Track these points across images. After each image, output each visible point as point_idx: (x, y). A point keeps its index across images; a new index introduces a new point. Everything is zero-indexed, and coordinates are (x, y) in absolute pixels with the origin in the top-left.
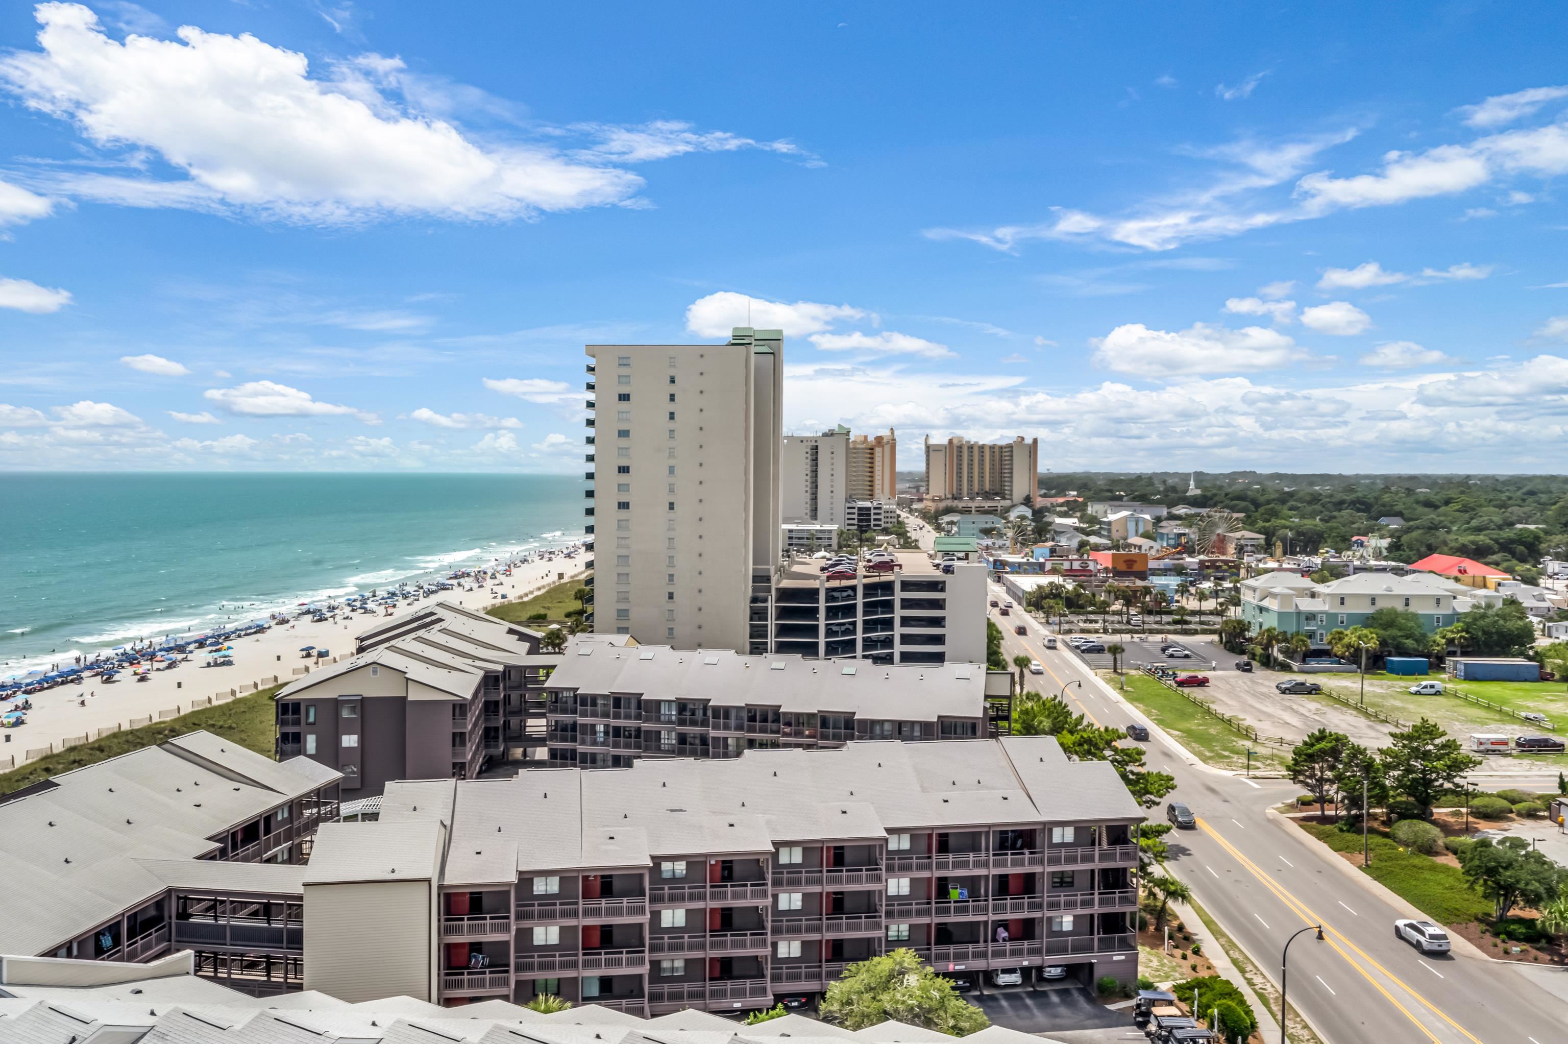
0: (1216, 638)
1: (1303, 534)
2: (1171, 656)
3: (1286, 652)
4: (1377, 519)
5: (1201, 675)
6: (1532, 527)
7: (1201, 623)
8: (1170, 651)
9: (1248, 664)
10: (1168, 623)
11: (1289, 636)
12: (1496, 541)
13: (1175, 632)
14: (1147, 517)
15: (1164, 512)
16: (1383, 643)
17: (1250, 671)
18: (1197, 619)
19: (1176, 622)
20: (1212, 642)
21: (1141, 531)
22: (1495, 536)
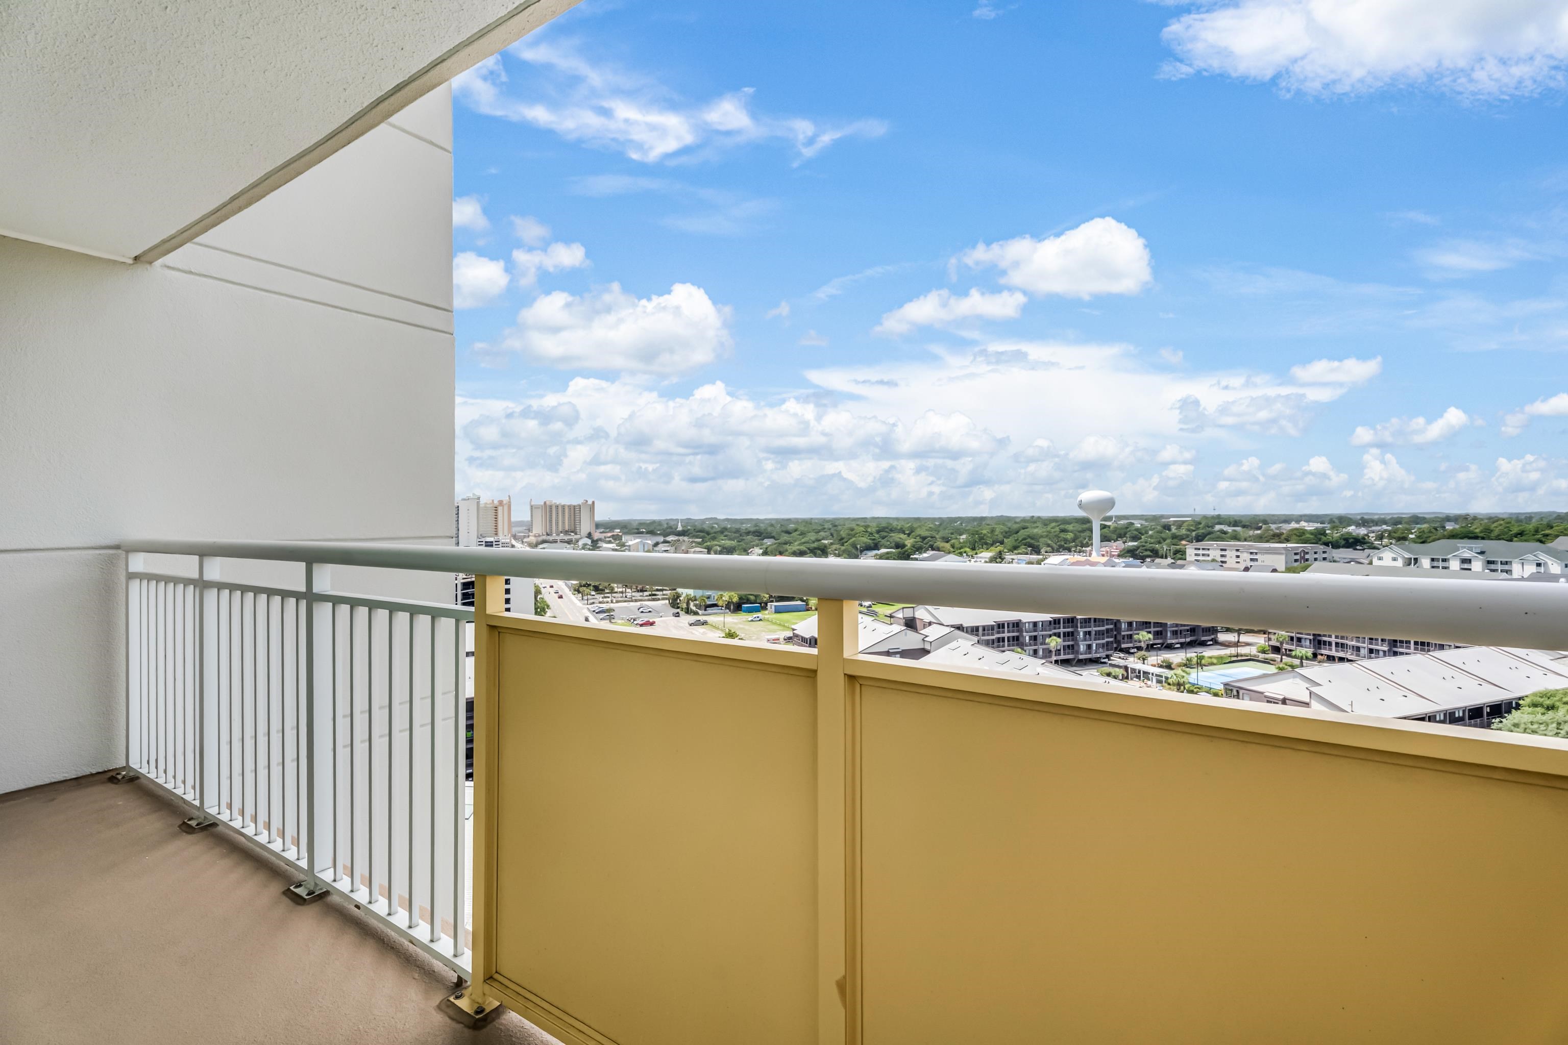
0: (667, 601)
1: (726, 549)
2: (642, 612)
3: (696, 605)
4: (763, 540)
5: (651, 621)
6: (826, 542)
7: (664, 595)
8: (641, 610)
9: (678, 613)
10: (647, 596)
11: (697, 598)
12: (809, 549)
13: (649, 600)
14: (649, 542)
15: (661, 539)
16: (740, 598)
17: (678, 616)
18: (661, 593)
19: (650, 595)
20: (665, 604)
21: (646, 550)
22: (808, 547)
